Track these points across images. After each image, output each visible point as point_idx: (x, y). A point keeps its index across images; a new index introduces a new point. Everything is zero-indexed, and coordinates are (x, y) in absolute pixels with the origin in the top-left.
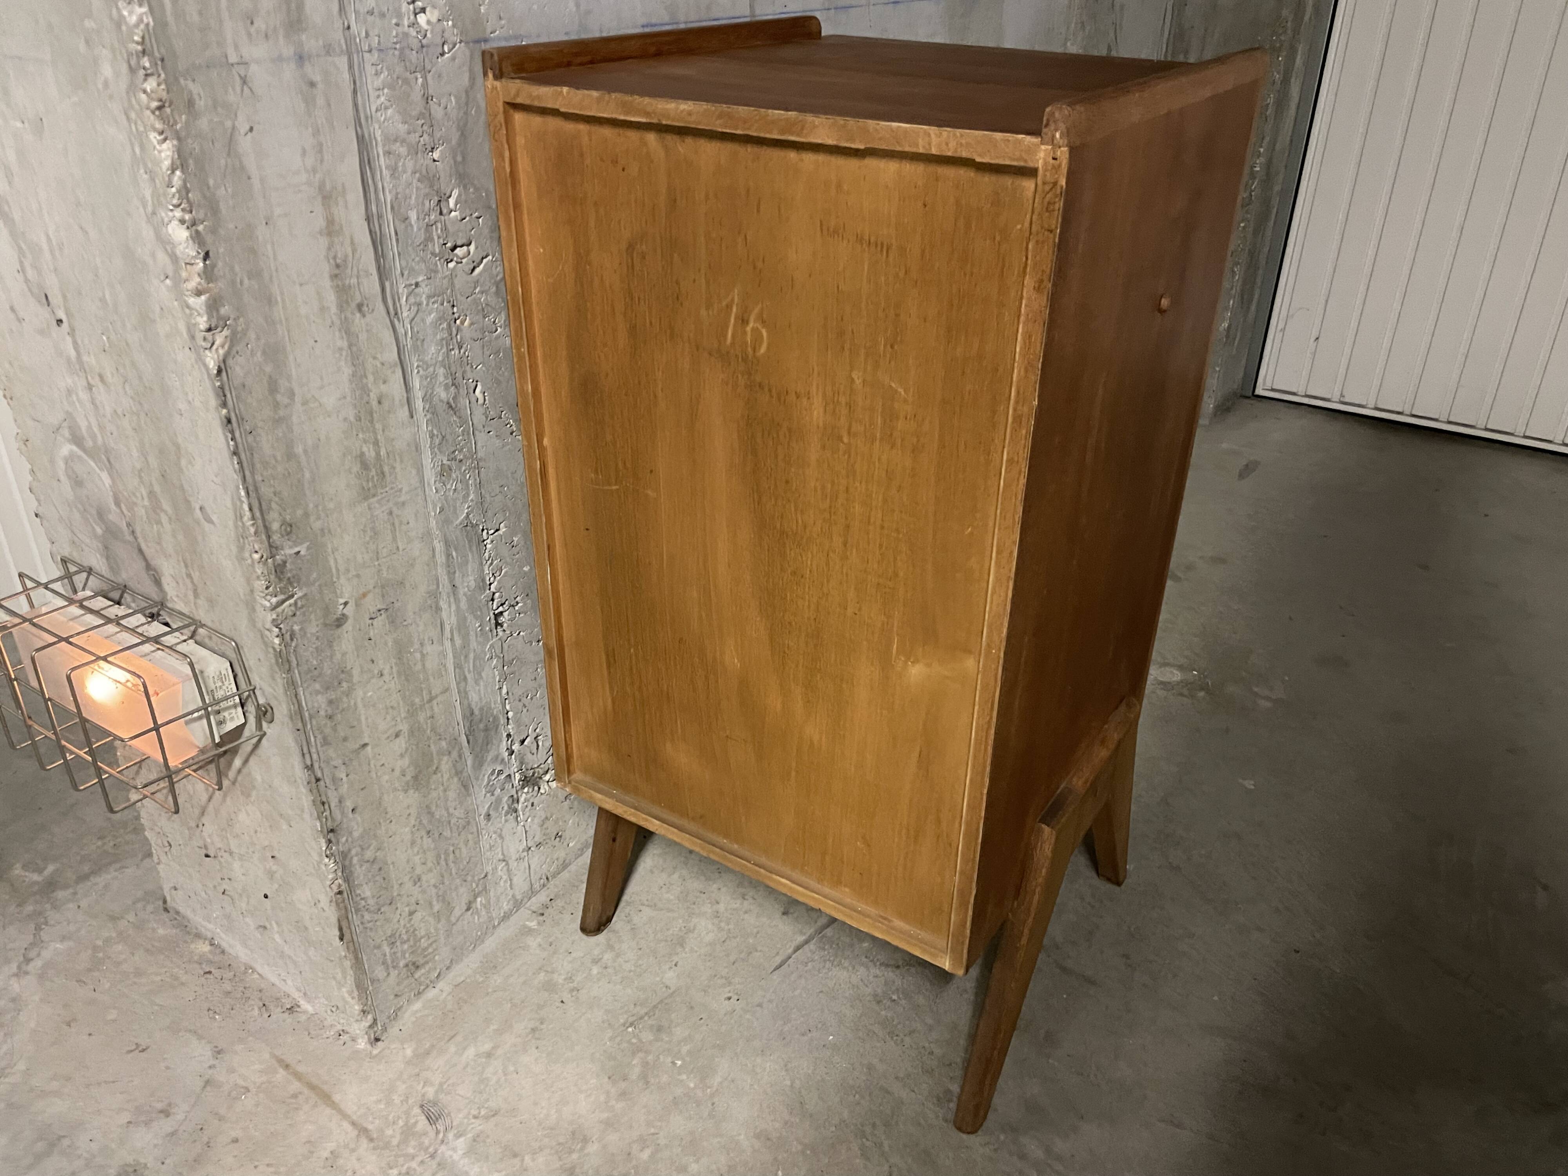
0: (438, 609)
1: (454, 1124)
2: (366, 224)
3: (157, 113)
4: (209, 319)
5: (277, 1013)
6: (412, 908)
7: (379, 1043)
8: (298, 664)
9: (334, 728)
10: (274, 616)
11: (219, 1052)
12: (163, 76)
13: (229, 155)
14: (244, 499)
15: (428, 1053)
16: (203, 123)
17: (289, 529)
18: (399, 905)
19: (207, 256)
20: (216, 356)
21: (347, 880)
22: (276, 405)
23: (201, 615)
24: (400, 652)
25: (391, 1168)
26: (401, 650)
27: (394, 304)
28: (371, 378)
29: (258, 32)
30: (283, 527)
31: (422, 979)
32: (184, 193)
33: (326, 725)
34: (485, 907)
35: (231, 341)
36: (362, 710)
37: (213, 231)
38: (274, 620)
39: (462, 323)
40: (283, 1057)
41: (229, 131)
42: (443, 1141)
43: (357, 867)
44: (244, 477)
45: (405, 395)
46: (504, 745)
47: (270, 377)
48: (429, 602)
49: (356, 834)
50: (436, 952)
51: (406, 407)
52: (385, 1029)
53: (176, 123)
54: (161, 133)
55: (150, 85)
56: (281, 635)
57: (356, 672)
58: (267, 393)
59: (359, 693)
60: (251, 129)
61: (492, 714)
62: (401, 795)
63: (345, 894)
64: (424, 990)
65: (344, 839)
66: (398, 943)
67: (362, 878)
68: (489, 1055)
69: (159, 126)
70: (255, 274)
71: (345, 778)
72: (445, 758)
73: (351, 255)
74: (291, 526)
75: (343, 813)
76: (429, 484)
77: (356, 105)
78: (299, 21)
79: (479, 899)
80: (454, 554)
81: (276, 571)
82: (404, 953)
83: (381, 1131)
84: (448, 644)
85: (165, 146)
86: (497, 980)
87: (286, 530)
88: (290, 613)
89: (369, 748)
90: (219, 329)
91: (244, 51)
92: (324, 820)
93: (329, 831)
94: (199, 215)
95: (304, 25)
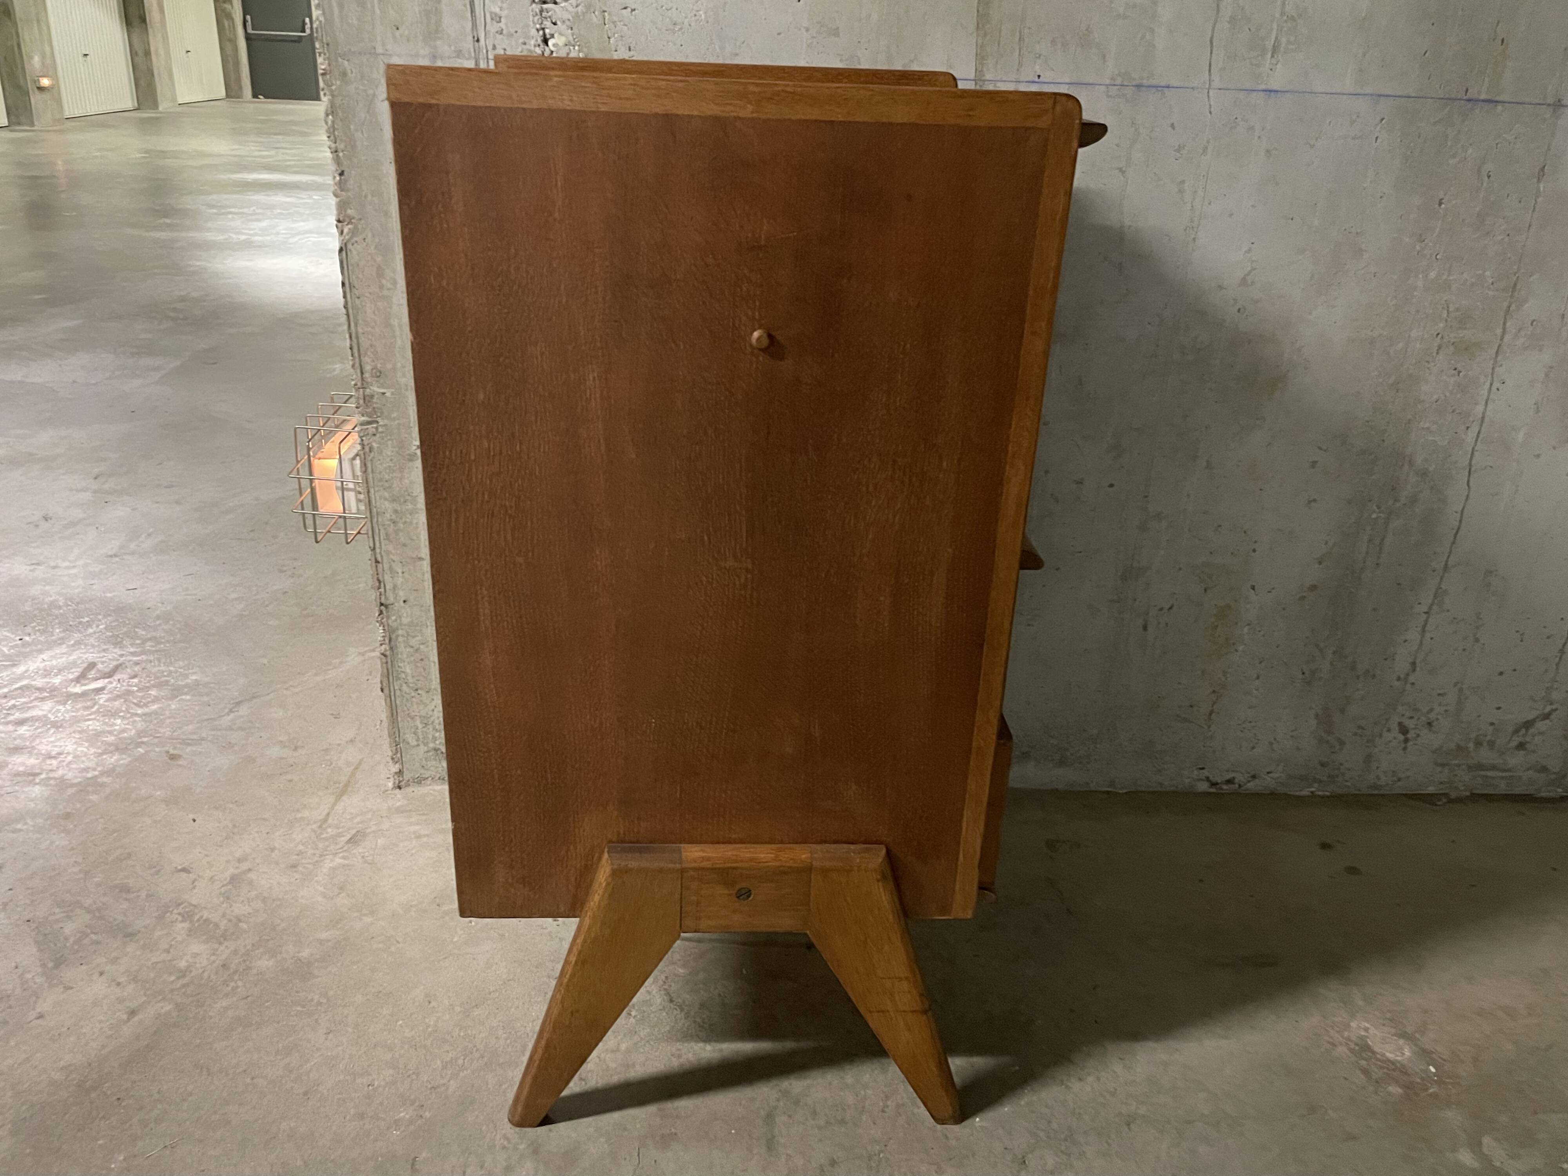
1: (353, 851)
3: (323, 77)
4: (339, 214)
7: (398, 790)
9: (397, 533)
10: (358, 429)
12: (327, 55)
13: (368, 112)
14: (347, 340)
16: (352, 88)
17: (379, 374)
19: (342, 173)
20: (339, 240)
21: (392, 649)
22: (381, 287)
25: (303, 844)
29: (401, 36)
30: (374, 371)
32: (332, 130)
33: (389, 525)
35: (353, 233)
37: (350, 158)
40: (362, 764)
41: (371, 97)
42: (335, 854)
43: (402, 645)
44: (350, 325)
47: (378, 265)
49: (405, 621)
52: (407, 785)
53: (332, 85)
54: (325, 90)
55: (320, 59)
56: (362, 445)
58: (374, 274)
63: (389, 660)
65: (393, 618)
66: (431, 727)
67: (403, 655)
69: (323, 85)
71: (400, 574)
74: (380, 372)
75: (395, 598)
78: (437, 31)
81: (364, 399)
82: (434, 739)
83: (330, 827)
85: (325, 99)
87: (376, 373)
88: (372, 433)
90: (346, 223)
91: (389, 47)
92: (378, 594)
93: (382, 604)
94: (341, 146)
95: (440, 35)
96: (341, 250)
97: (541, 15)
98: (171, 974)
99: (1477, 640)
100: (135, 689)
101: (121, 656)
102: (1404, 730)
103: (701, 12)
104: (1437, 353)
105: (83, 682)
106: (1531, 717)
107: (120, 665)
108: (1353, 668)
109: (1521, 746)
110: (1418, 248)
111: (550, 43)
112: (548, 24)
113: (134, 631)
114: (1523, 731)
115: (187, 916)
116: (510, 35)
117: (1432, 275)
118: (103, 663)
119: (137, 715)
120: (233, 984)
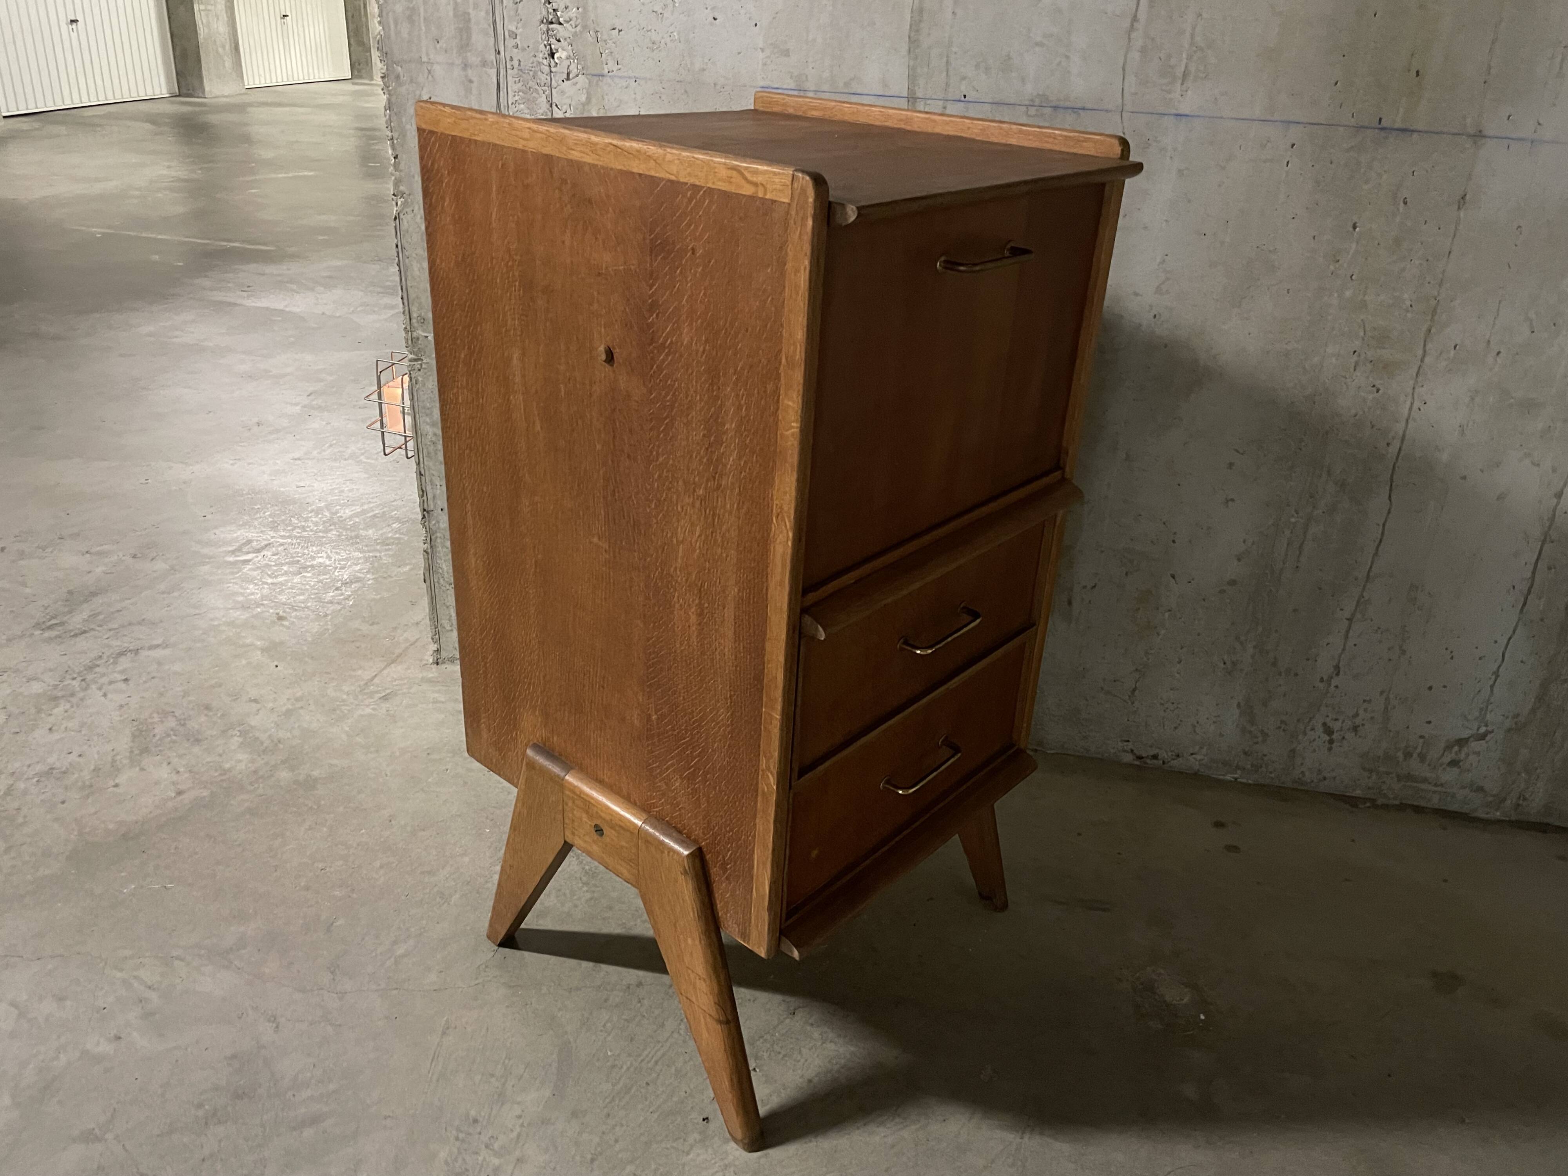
1: (382, 705)
4: (393, 190)
7: (435, 665)
8: (418, 400)
9: (436, 452)
12: (386, 62)
16: (403, 90)
19: (396, 157)
21: (431, 548)
25: (348, 695)
29: (441, 47)
30: (419, 318)
32: (389, 122)
33: (430, 445)
35: (404, 205)
37: (403, 145)
41: (418, 96)
42: (369, 705)
43: (440, 545)
44: (400, 280)
49: (442, 525)
52: (444, 663)
53: (389, 86)
56: (410, 378)
58: (420, 240)
60: (431, 98)
63: (430, 556)
65: (434, 522)
69: (384, 86)
71: (438, 486)
75: (435, 506)
77: (498, 98)
78: (467, 45)
81: (412, 340)
83: (372, 685)
87: (420, 320)
88: (416, 368)
90: (399, 197)
91: (432, 56)
93: (424, 510)
94: (396, 135)
95: (470, 48)
96: (396, 218)
97: (548, 33)
98: (216, 771)
99: (1404, 652)
100: (273, 564)
101: (272, 537)
102: (1329, 731)
103: (675, 34)
104: (1355, 370)
105: (237, 554)
106: (1465, 734)
107: (270, 544)
108: (1274, 664)
109: (1454, 763)
110: (1332, 268)
111: (556, 56)
112: (553, 41)
113: (290, 520)
114: (1456, 748)
115: (243, 734)
116: (524, 50)
117: (1348, 294)
118: (257, 541)
119: (266, 583)
120: (256, 786)
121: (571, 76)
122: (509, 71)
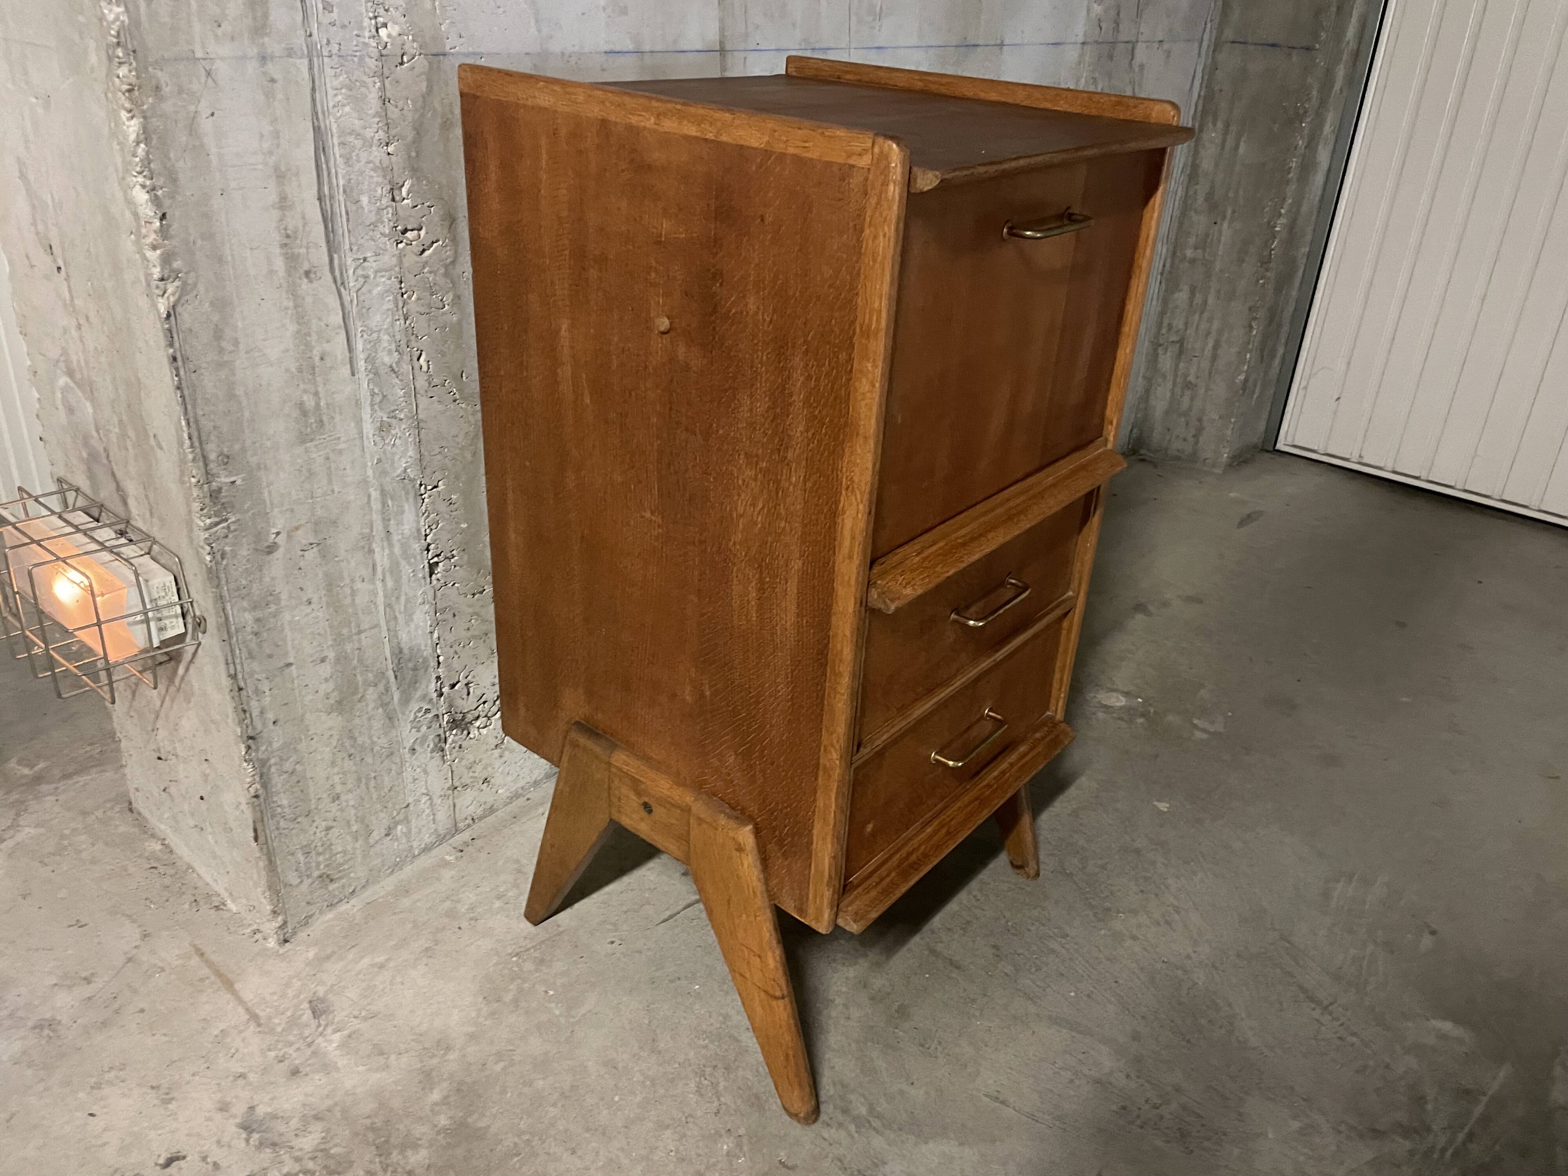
0: (371, 551)
1: (336, 1020)
2: (318, 203)
3: (127, 94)
4: (162, 270)
5: (204, 908)
6: (331, 823)
7: (287, 944)
8: (227, 582)
9: (260, 646)
10: (207, 536)
11: (145, 936)
12: (134, 64)
13: (190, 134)
14: (185, 429)
15: (328, 957)
16: (167, 107)
17: (226, 460)
18: (316, 818)
19: (163, 217)
20: (166, 303)
21: (265, 785)
22: (221, 351)
23: (156, 532)
24: (330, 584)
25: (270, 1050)
26: (331, 584)
27: (341, 274)
28: (314, 337)
29: (224, 34)
30: (220, 458)
31: (337, 893)
32: (146, 163)
33: (251, 641)
34: (406, 836)
35: (182, 290)
36: (287, 632)
37: (172, 196)
38: (206, 539)
39: (410, 297)
40: (201, 947)
41: (192, 115)
42: (321, 1034)
43: (276, 775)
44: (186, 409)
45: (348, 355)
46: (433, 686)
47: (217, 326)
48: (362, 544)
49: (276, 745)
50: (351, 870)
51: (348, 366)
52: (294, 933)
53: (143, 104)
54: (130, 111)
55: (123, 71)
56: (212, 553)
57: (284, 596)
58: (212, 339)
59: (287, 616)
60: (213, 114)
61: (422, 656)
62: (324, 716)
63: (262, 799)
64: (337, 903)
65: (263, 748)
66: (313, 854)
67: (280, 785)
68: (382, 966)
69: (128, 105)
70: (208, 236)
71: (268, 693)
72: (371, 689)
73: (301, 229)
74: (228, 457)
75: (264, 724)
76: (368, 438)
77: (314, 100)
78: (264, 26)
79: (399, 827)
80: (390, 502)
81: (211, 496)
82: (318, 864)
83: (270, 1018)
84: (379, 584)
85: (133, 122)
86: (406, 902)
87: (223, 460)
88: (222, 535)
89: (293, 667)
90: (171, 280)
91: (210, 49)
92: (244, 726)
93: (249, 738)
94: (159, 182)
95: (268, 31)
96: (169, 316)
97: (373, 1)
111: (384, 33)
112: (381, 11)
116: (344, 26)
121: (405, 59)
122: (326, 59)
